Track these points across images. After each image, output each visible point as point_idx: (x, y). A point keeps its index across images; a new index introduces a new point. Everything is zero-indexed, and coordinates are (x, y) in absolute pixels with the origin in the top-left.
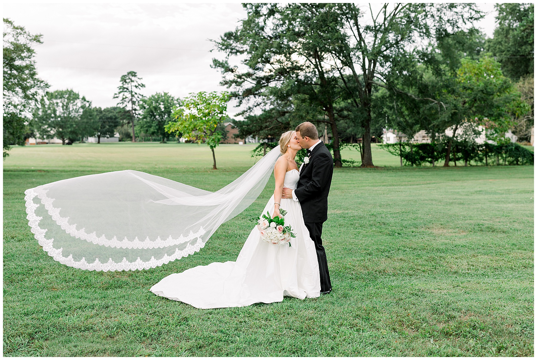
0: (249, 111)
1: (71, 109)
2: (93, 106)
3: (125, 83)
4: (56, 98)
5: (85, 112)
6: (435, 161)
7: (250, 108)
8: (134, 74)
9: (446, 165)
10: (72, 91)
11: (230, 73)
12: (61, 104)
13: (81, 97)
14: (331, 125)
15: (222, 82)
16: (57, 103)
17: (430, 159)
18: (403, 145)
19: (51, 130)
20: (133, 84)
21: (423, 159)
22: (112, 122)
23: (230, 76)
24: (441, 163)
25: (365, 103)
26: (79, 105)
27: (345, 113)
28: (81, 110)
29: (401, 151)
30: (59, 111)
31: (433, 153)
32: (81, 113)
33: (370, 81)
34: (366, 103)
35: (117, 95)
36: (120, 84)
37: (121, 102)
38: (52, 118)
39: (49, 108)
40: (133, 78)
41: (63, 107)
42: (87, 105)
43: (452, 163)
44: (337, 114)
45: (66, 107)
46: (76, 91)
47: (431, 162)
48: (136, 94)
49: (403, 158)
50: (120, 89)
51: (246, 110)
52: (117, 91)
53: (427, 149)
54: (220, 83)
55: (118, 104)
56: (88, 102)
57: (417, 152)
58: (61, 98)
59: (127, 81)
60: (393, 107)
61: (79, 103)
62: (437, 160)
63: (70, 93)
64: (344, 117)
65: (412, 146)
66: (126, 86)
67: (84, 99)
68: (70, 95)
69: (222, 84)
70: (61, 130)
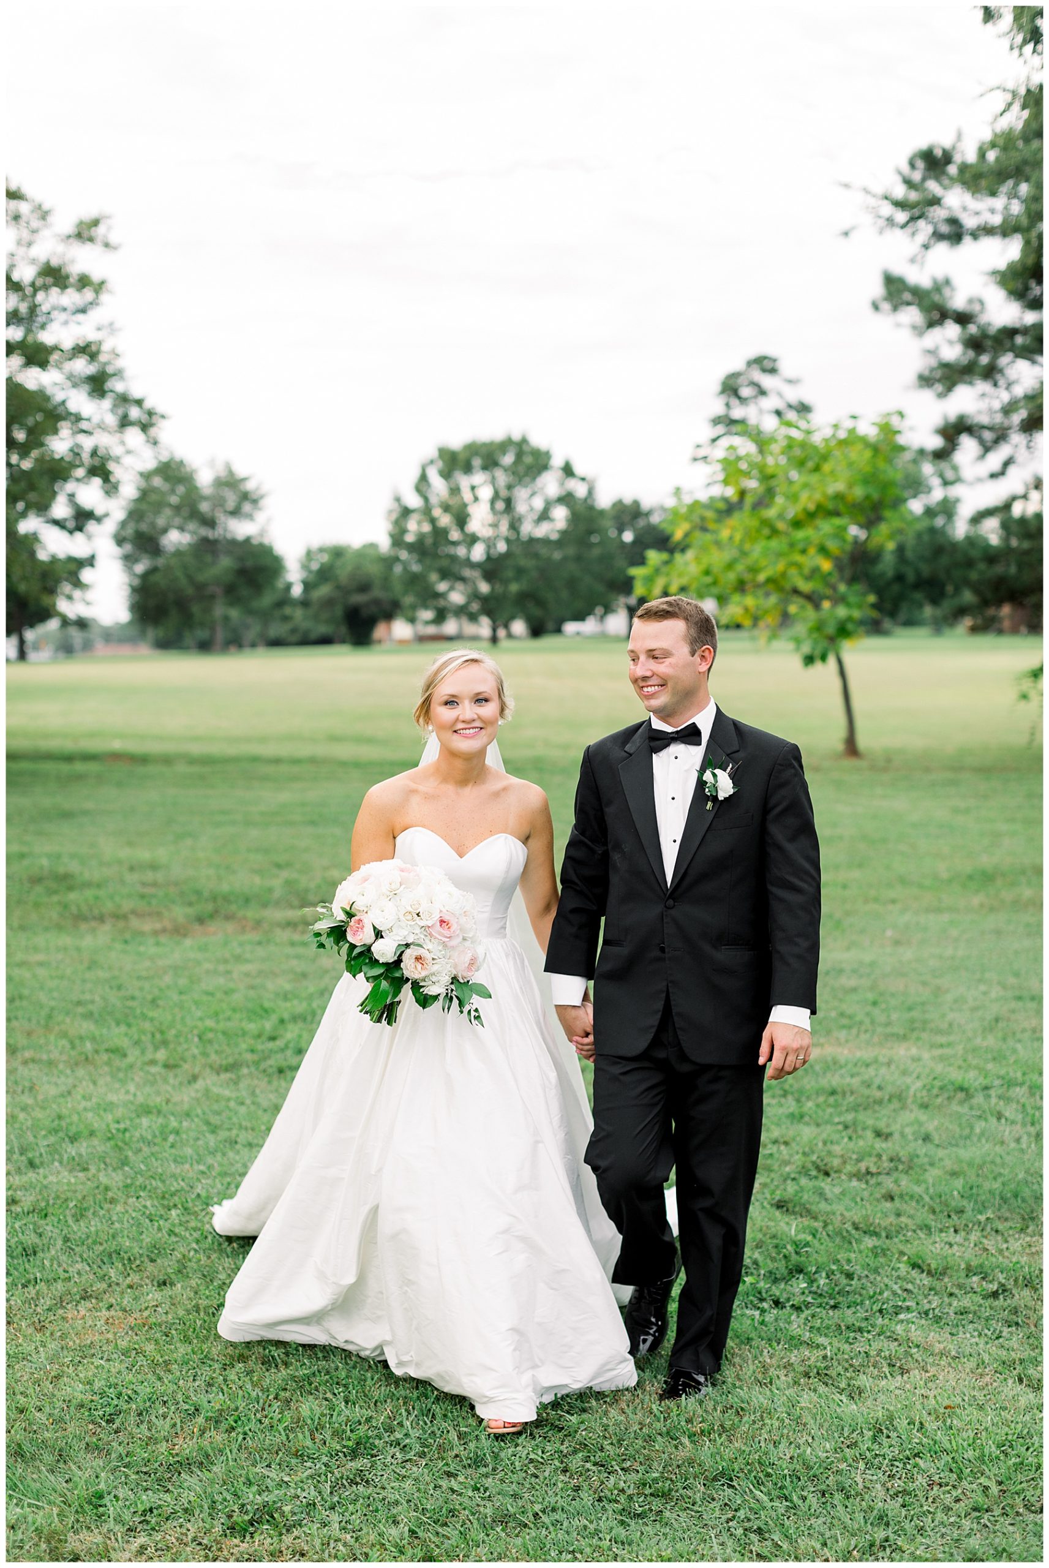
1: (522, 509)
3: (734, 401)
4: (469, 468)
5: (575, 519)
8: (765, 364)
10: (524, 441)
12: (486, 493)
13: (557, 461)
15: (924, 371)
16: (474, 488)
19: (452, 588)
20: (766, 403)
26: (552, 489)
28: (561, 512)
30: (481, 517)
32: (563, 525)
35: (706, 451)
36: (717, 407)
38: (454, 543)
39: (445, 508)
40: (766, 381)
41: (494, 504)
42: (581, 491)
45: (505, 504)
46: (538, 441)
50: (716, 425)
54: (921, 375)
56: (583, 479)
58: (486, 467)
59: (745, 392)
61: (550, 484)
63: (521, 447)
66: (737, 413)
67: (568, 471)
68: (519, 455)
69: (925, 381)
70: (484, 588)
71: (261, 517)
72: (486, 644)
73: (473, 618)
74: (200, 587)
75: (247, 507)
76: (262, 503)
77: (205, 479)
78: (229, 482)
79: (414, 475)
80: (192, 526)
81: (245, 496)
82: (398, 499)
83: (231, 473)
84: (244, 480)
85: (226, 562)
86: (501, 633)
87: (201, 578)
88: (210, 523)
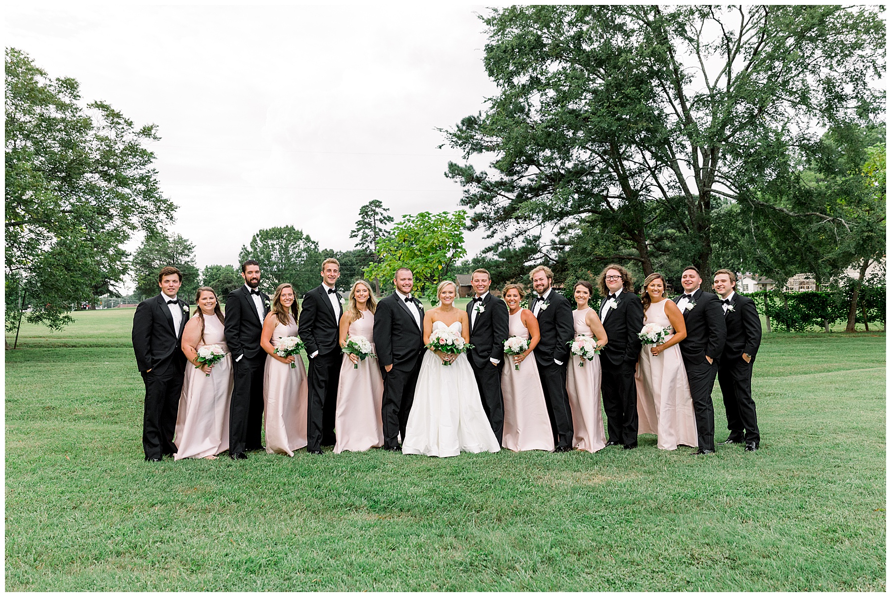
0: (506, 244)
1: (291, 253)
2: (321, 249)
3: (366, 216)
4: (272, 239)
5: (310, 256)
6: (829, 324)
7: (507, 239)
8: (377, 203)
9: (850, 330)
10: (293, 228)
11: (475, 184)
12: (277, 247)
14: (643, 263)
15: (464, 199)
16: (273, 245)
17: (819, 319)
18: (770, 297)
20: (377, 217)
21: (807, 319)
22: (347, 270)
23: (474, 189)
24: (840, 325)
25: (700, 225)
26: (302, 247)
27: (667, 243)
28: (305, 254)
29: (767, 305)
30: (275, 256)
31: (824, 309)
32: (305, 259)
33: (706, 189)
34: (702, 225)
35: (356, 233)
36: (360, 218)
37: (361, 242)
38: (266, 265)
39: (262, 252)
40: (377, 210)
41: (280, 251)
42: (313, 247)
43: (860, 326)
44: (653, 245)
45: (284, 251)
46: (297, 228)
47: (822, 325)
48: (380, 230)
49: (771, 318)
50: (359, 225)
51: (501, 241)
52: (355, 227)
53: (813, 301)
54: (462, 200)
55: (357, 245)
56: (313, 242)
57: (795, 308)
58: (278, 238)
59: (369, 213)
60: (749, 231)
61: (302, 244)
62: (833, 321)
63: (291, 231)
64: (666, 251)
65: (786, 297)
66: (367, 220)
67: (308, 239)
68: (290, 234)
69: (464, 202)
71: (191, 255)
75: (187, 251)
76: (193, 249)
79: (251, 239)
82: (245, 248)
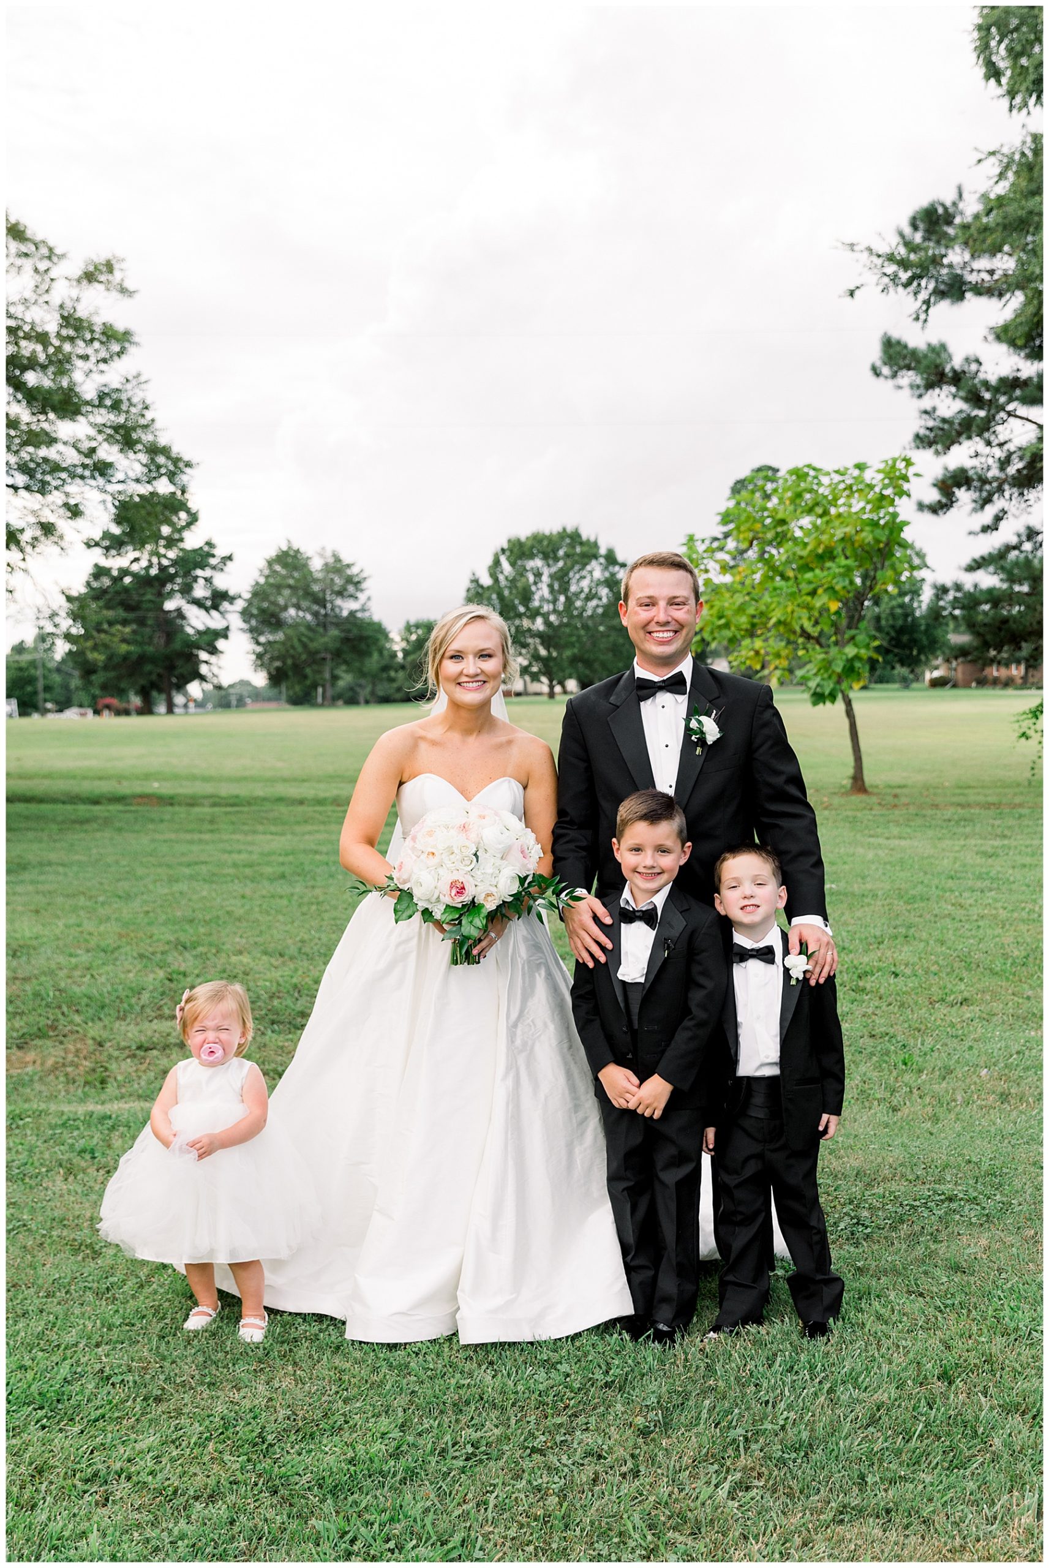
1: (575, 589)
8: (767, 473)
10: (576, 534)
11: (947, 390)
12: (545, 576)
13: (603, 551)
15: (922, 431)
16: (536, 573)
23: (946, 403)
26: (598, 574)
30: (541, 595)
32: (605, 600)
38: (521, 617)
39: (513, 589)
41: (551, 582)
45: (561, 584)
46: (588, 533)
58: (546, 557)
61: (597, 570)
63: (573, 539)
67: (611, 557)
68: (571, 546)
69: (921, 440)
70: (543, 652)
71: (362, 597)
72: (545, 698)
73: (535, 677)
74: (313, 654)
75: (351, 589)
76: (364, 586)
77: (316, 565)
78: (337, 567)
79: (489, 561)
80: (304, 604)
81: (349, 580)
82: (476, 581)
83: (338, 560)
84: (348, 566)
85: (334, 632)
86: (558, 689)
87: (313, 646)
88: (322, 603)
